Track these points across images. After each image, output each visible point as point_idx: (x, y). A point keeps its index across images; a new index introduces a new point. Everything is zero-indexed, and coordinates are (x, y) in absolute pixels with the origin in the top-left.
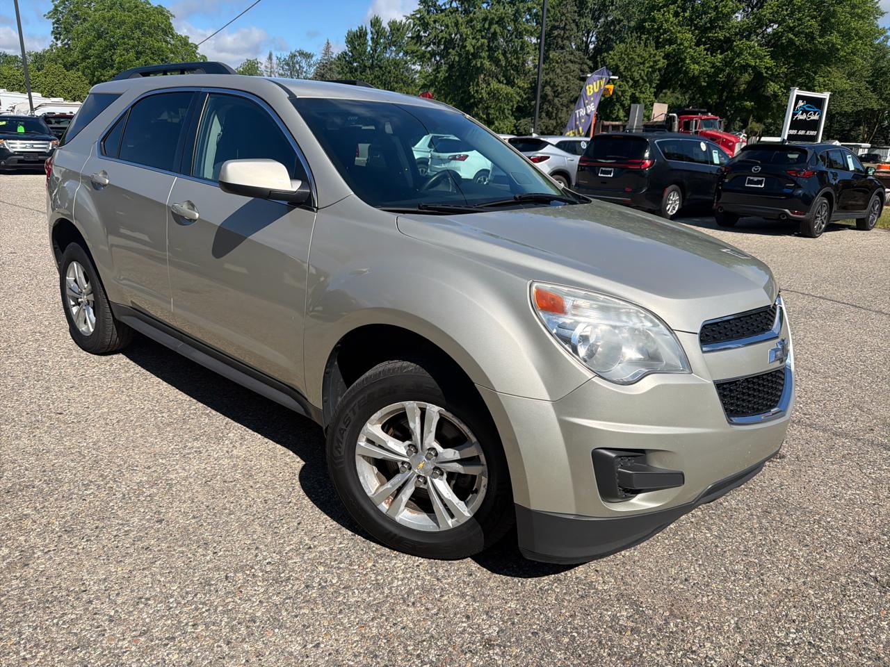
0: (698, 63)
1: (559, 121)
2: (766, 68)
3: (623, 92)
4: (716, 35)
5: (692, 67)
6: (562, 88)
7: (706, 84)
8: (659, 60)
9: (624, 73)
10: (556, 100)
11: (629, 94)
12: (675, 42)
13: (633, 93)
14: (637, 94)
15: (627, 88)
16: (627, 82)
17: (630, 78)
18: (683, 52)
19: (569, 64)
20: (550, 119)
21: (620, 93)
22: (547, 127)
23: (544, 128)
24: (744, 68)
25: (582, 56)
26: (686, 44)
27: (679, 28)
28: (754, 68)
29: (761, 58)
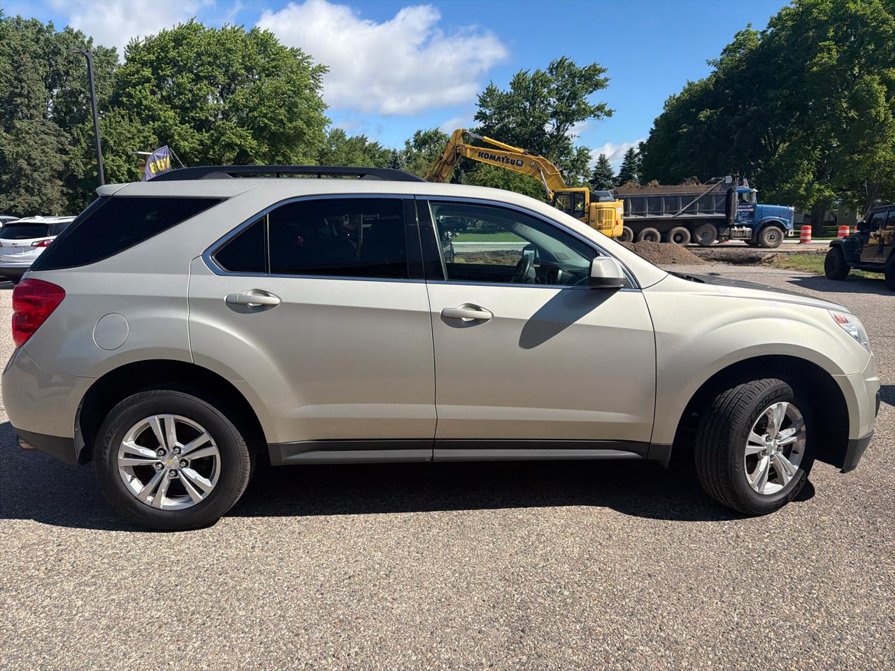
0: (186, 140)
1: (45, 198)
2: (251, 148)
3: (119, 167)
4: (197, 115)
5: (182, 143)
6: (41, 161)
7: (198, 160)
8: (150, 136)
9: (114, 148)
10: (36, 175)
11: (126, 169)
12: (159, 119)
13: (128, 168)
14: (133, 169)
15: (122, 163)
16: (120, 157)
17: (123, 153)
18: (170, 129)
19: (43, 136)
20: (32, 195)
21: (115, 168)
22: (29, 205)
23: (26, 205)
24: (230, 146)
25: (58, 128)
26: (171, 122)
27: (160, 106)
28: (240, 146)
29: (245, 139)
